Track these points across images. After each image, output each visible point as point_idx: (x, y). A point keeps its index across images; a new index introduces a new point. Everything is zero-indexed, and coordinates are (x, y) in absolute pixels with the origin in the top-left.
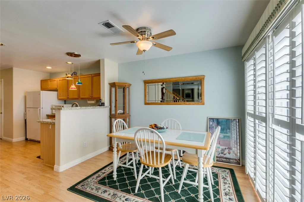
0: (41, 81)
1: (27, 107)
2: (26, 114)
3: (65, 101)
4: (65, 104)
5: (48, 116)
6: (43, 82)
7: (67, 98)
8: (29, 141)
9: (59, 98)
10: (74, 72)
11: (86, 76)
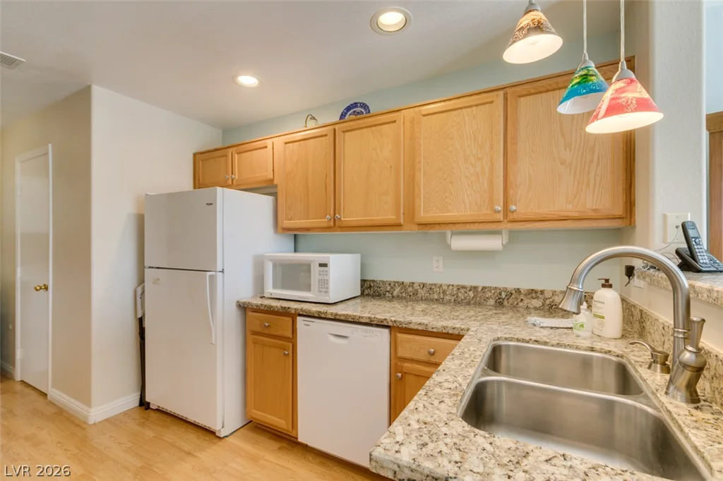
0: (195, 155)
1: (147, 264)
2: (143, 292)
3: (295, 236)
4: (295, 251)
5: (244, 308)
6: (206, 160)
7: (332, 224)
8: (152, 412)
9: (285, 226)
10: (355, 105)
11: (461, 100)
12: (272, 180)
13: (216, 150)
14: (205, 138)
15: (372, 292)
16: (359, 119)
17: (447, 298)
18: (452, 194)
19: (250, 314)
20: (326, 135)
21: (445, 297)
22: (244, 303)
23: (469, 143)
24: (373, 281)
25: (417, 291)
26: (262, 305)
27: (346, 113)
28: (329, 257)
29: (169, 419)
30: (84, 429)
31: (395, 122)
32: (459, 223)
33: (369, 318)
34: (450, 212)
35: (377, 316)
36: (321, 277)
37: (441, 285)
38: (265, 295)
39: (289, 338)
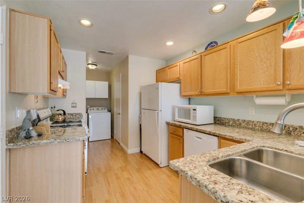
0: (156, 71)
1: (142, 108)
2: (141, 117)
3: (189, 98)
4: (189, 104)
5: (168, 124)
6: (160, 72)
7: (200, 93)
8: (143, 155)
9: (183, 95)
10: (212, 43)
11: (258, 32)
12: (179, 78)
13: (162, 69)
14: (159, 65)
15: (220, 122)
16: (213, 48)
17: (257, 128)
18: (253, 78)
19: (170, 126)
20: (198, 58)
21: (255, 127)
22: (168, 122)
23: (263, 52)
24: (220, 118)
25: (241, 123)
26: (173, 123)
27: (208, 47)
28: (196, 107)
29: (147, 158)
30: (126, 155)
31: (226, 48)
32: (257, 92)
33: (209, 131)
34: (252, 86)
35: (212, 131)
36: (193, 114)
37: (254, 121)
38: (175, 120)
39: (181, 136)
